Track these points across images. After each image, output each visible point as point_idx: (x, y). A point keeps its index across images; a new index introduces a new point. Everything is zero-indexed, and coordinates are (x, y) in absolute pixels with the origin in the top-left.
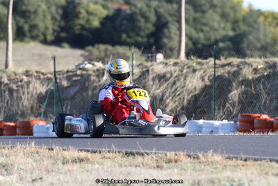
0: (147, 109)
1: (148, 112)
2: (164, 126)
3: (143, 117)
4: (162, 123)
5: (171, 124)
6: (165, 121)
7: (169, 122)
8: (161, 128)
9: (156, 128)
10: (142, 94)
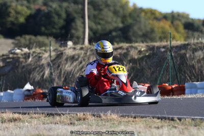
0: (125, 82)
1: (126, 84)
2: (140, 96)
3: (122, 89)
4: (138, 93)
5: (145, 94)
6: (141, 91)
7: (144, 92)
8: (137, 98)
9: (133, 98)
10: (121, 69)
